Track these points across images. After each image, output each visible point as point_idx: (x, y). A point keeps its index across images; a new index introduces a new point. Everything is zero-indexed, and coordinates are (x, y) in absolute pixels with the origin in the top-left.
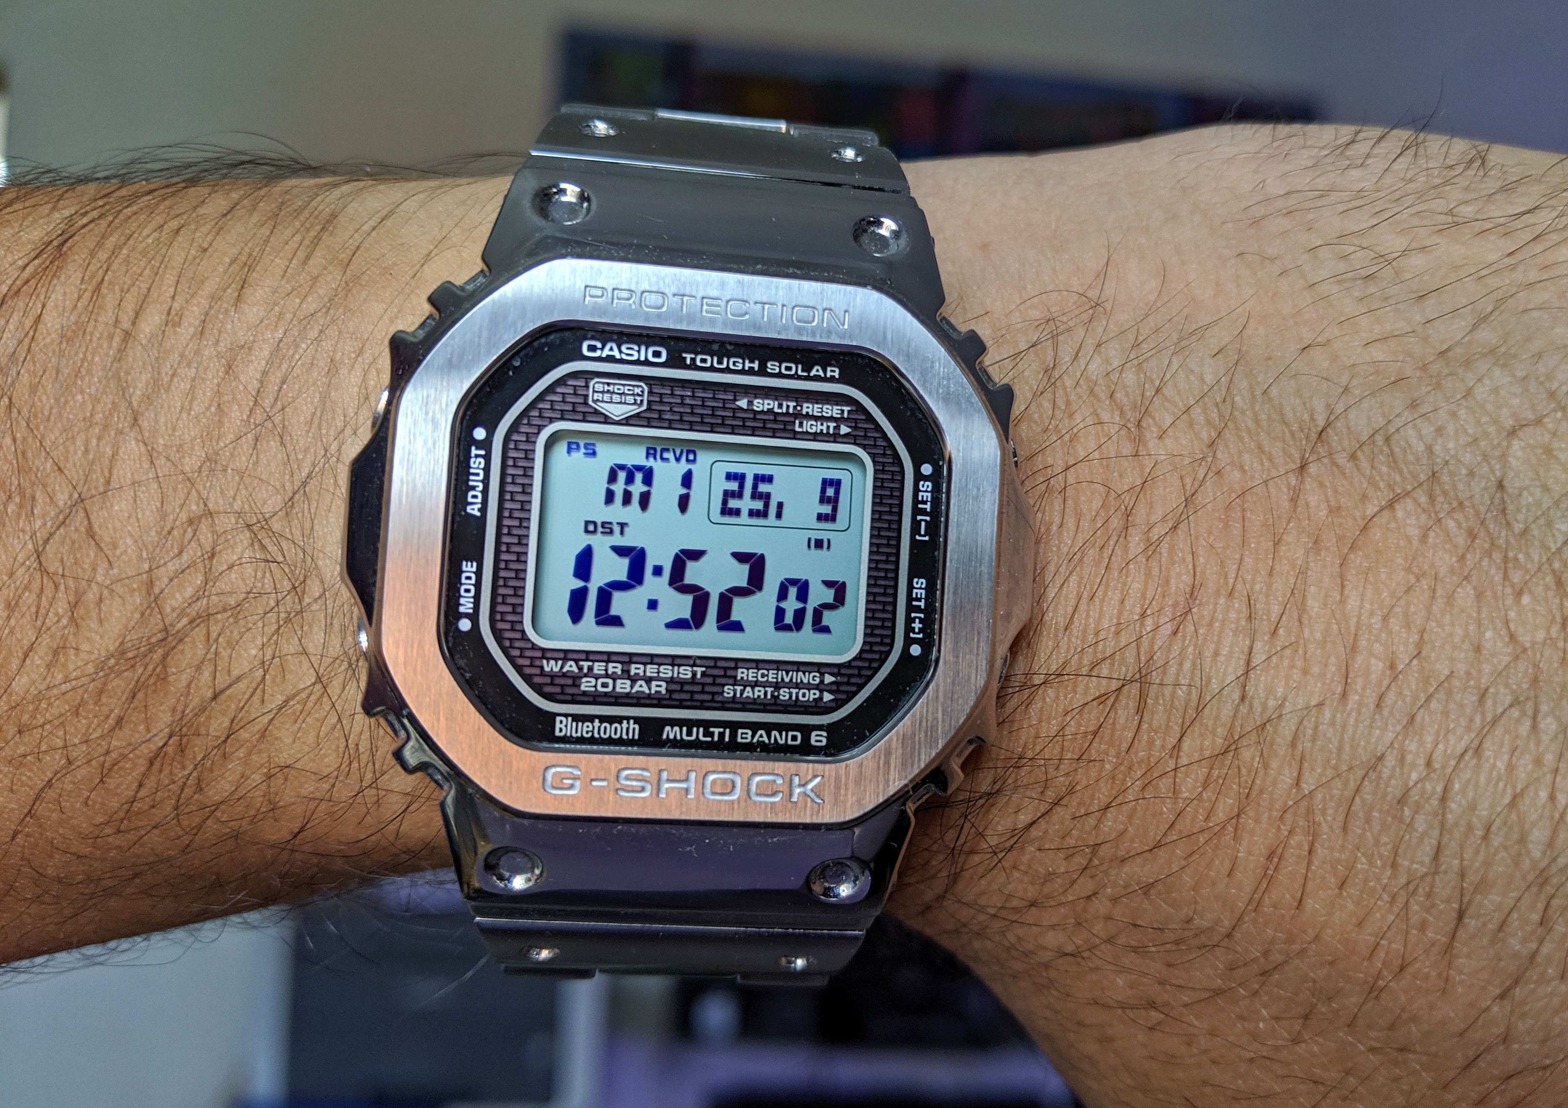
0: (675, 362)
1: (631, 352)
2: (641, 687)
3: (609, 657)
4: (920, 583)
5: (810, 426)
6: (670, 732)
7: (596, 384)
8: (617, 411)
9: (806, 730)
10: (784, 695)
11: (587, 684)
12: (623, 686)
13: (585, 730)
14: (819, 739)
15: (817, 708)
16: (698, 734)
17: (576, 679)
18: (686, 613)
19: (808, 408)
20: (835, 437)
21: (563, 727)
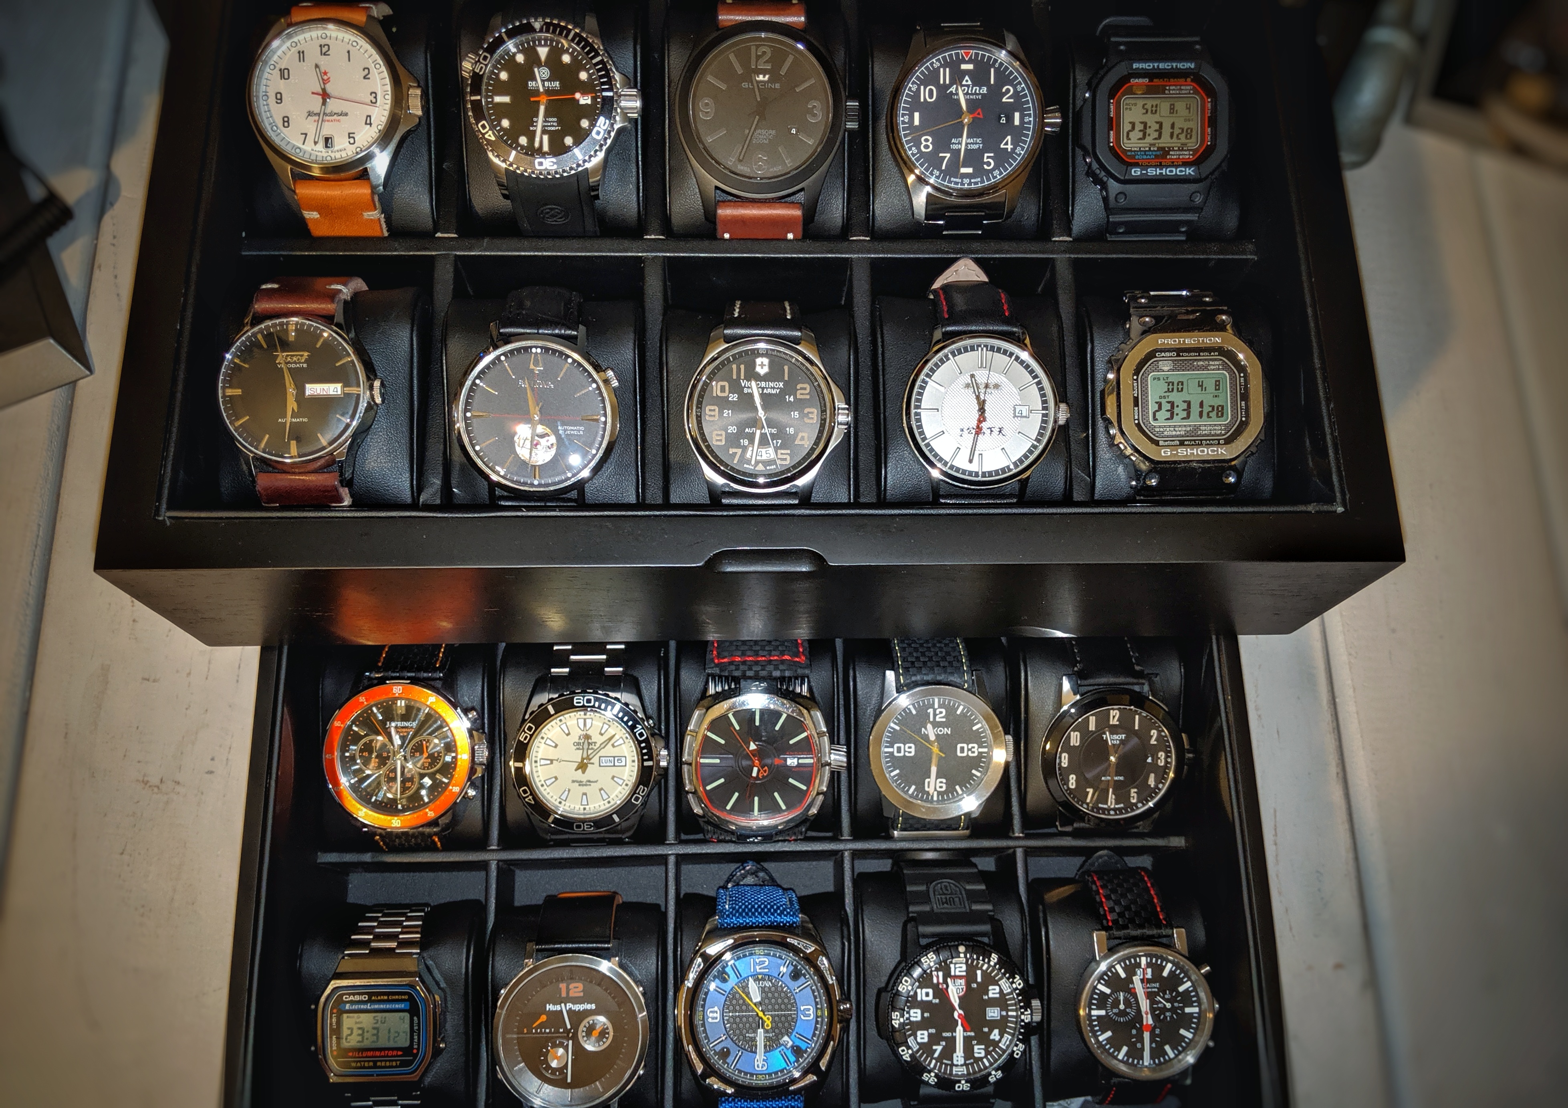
0: (1178, 355)
1: (1168, 354)
2: (1178, 433)
3: (1170, 426)
4: (1243, 403)
5: (1212, 367)
6: (1186, 443)
7: (1160, 363)
8: (1166, 368)
9: (1219, 440)
10: (1213, 432)
11: (1166, 433)
12: (1174, 433)
13: (1166, 443)
14: (1222, 442)
15: (1221, 435)
16: (1193, 443)
17: (1163, 432)
18: (1185, 416)
19: (1211, 363)
20: (1219, 369)
21: (1161, 443)
